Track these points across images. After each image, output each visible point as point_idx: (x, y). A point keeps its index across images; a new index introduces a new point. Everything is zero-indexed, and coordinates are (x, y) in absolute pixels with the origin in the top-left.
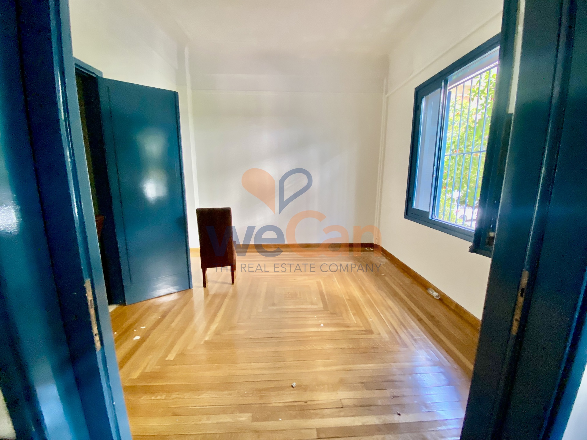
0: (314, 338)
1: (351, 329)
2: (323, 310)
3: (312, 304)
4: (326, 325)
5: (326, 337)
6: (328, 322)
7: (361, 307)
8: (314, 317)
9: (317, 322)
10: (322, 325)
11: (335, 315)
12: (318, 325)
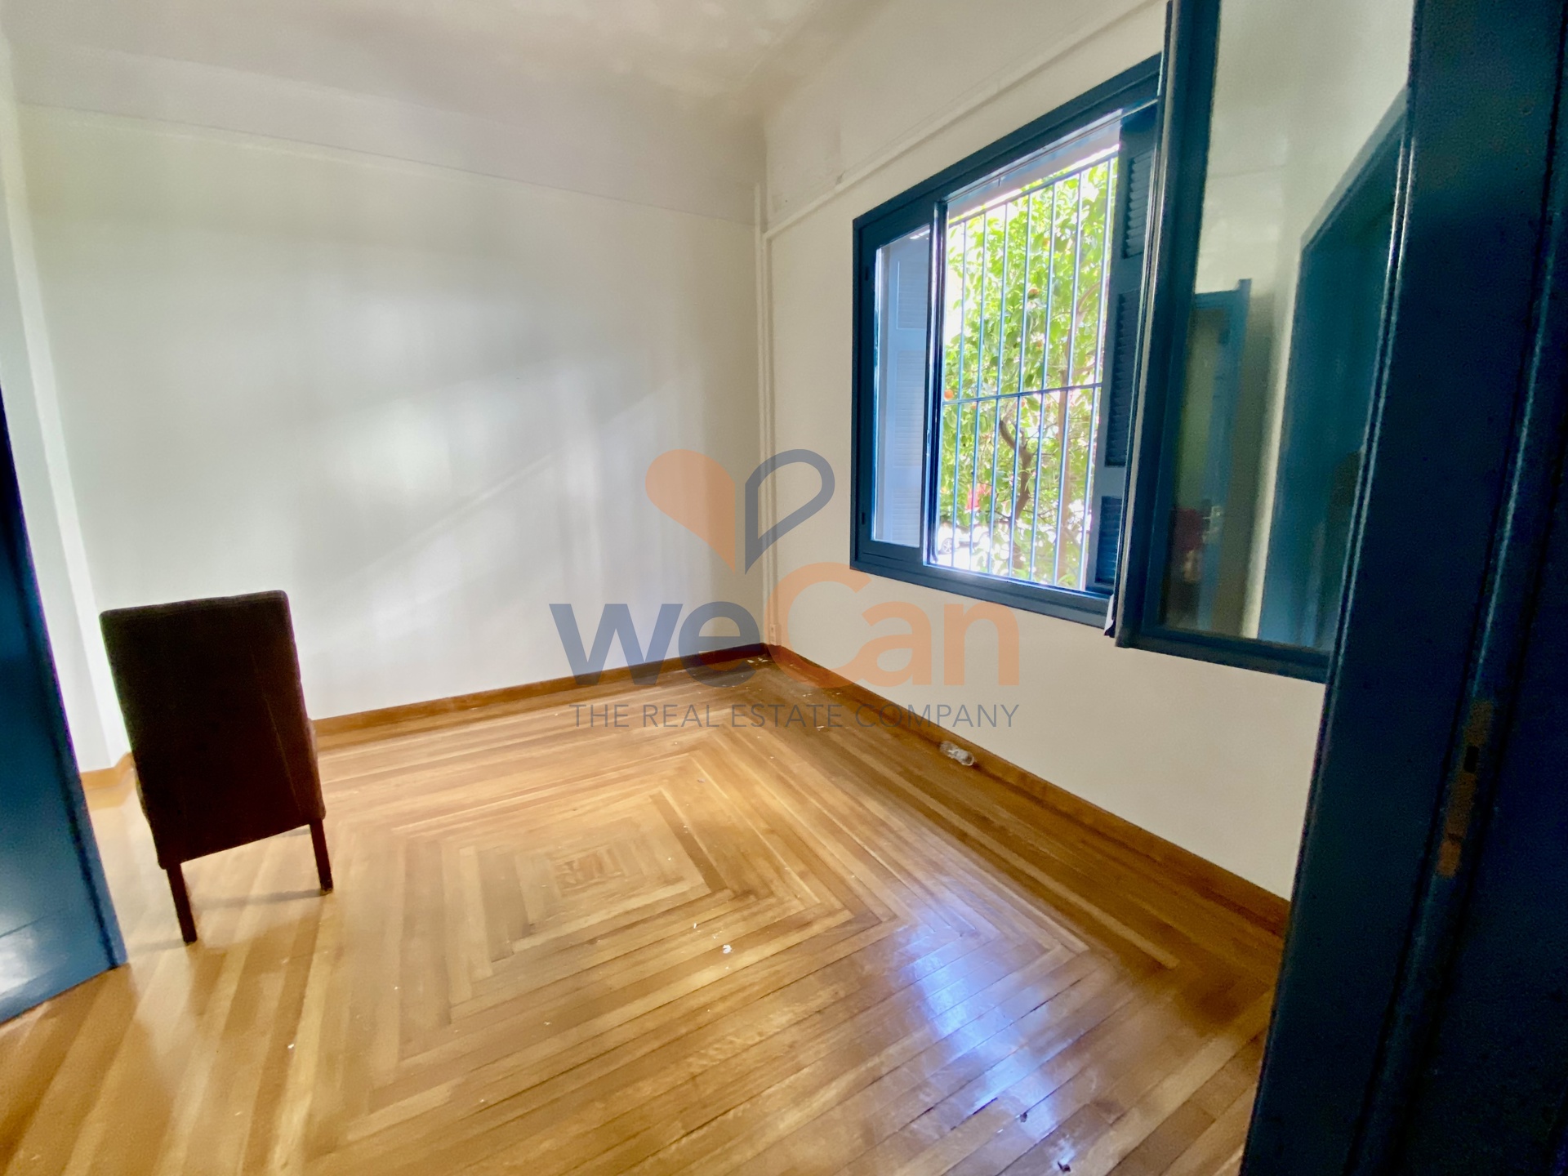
0: (720, 1008)
1: (816, 929)
2: (708, 891)
3: (668, 880)
4: (739, 944)
5: (756, 988)
6: (740, 929)
7: (812, 844)
8: (691, 930)
9: (708, 944)
10: (728, 949)
11: (752, 898)
12: (716, 954)
